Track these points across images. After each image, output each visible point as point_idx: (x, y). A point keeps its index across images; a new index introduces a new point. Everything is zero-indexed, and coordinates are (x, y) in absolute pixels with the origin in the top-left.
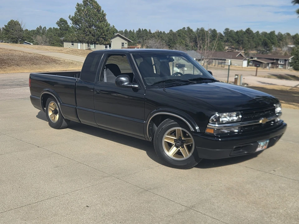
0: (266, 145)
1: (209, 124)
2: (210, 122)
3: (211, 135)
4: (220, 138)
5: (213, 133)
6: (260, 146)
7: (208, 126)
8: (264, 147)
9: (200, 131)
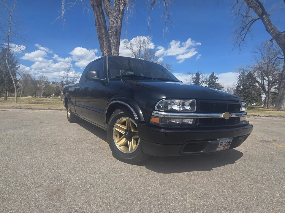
0: (229, 145)
1: (154, 112)
2: (156, 108)
3: (156, 126)
4: (166, 129)
5: (158, 122)
6: (221, 145)
7: (153, 114)
8: (226, 147)
9: (144, 121)
